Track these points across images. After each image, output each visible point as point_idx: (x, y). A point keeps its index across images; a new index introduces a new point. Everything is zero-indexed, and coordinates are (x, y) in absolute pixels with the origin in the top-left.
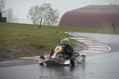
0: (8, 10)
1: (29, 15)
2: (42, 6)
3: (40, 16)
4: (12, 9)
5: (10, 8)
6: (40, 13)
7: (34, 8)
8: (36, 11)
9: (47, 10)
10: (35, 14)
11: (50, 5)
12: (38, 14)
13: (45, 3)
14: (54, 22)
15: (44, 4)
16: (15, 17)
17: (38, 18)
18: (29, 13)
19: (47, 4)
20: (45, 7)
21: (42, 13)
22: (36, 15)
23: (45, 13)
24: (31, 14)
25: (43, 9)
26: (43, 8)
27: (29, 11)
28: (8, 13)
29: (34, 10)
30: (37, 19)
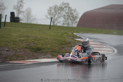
0: (27, 10)
1: (49, 15)
2: (61, 6)
3: (59, 16)
4: (30, 9)
5: (29, 8)
6: (59, 13)
7: (53, 7)
8: (55, 11)
9: (66, 10)
10: (54, 13)
11: (68, 4)
12: (57, 14)
13: (63, 2)
14: (74, 22)
15: (62, 4)
16: (33, 17)
17: (57, 18)
18: (48, 13)
19: (65, 4)
20: (63, 7)
21: (61, 13)
22: (55, 15)
23: (64, 13)
24: (50, 14)
25: (61, 9)
26: (62, 7)
27: (48, 11)
28: (26, 13)
29: (53, 10)
30: (56, 20)
